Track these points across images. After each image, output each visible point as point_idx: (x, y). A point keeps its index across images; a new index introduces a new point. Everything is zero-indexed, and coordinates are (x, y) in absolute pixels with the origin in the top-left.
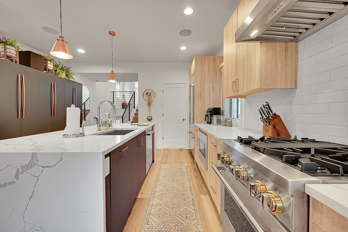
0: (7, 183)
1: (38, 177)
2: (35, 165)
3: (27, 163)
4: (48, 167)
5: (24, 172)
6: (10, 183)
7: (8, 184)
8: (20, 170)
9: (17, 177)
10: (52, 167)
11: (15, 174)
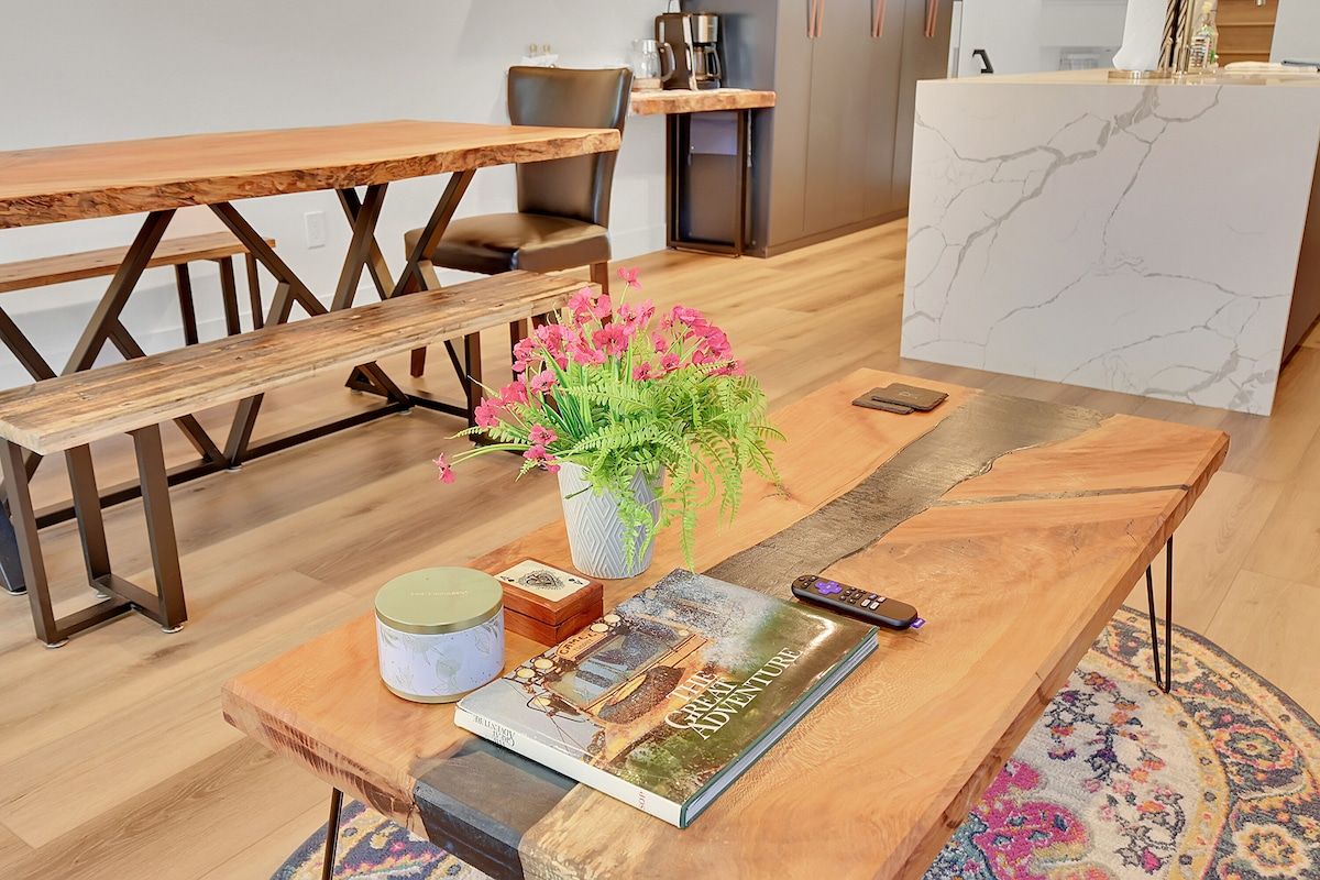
0: (1080, 153)
1: (1151, 144)
2: (1149, 113)
3: (1130, 108)
4: (1179, 120)
5: (1122, 131)
6: (1085, 155)
7: (1079, 157)
8: (1113, 125)
9: (1102, 142)
10: (1190, 120)
11: (1099, 134)
